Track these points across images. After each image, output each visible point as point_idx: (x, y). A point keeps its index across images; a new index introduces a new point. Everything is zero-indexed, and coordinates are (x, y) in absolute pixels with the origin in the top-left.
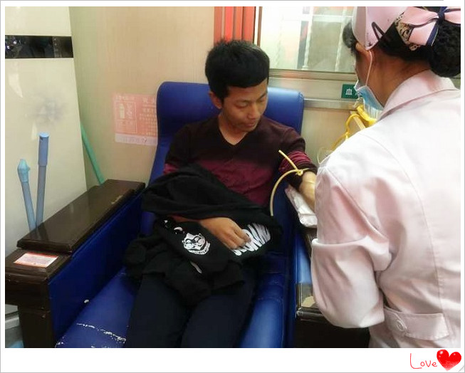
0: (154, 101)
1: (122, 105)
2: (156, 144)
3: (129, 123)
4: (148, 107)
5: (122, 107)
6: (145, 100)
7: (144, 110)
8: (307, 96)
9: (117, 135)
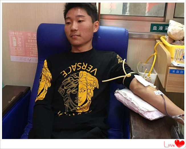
0: (35, 35)
1: (14, 37)
2: (37, 62)
3: (19, 49)
4: (31, 39)
5: (14, 39)
6: (29, 34)
7: (29, 41)
8: (130, 31)
9: (11, 57)
